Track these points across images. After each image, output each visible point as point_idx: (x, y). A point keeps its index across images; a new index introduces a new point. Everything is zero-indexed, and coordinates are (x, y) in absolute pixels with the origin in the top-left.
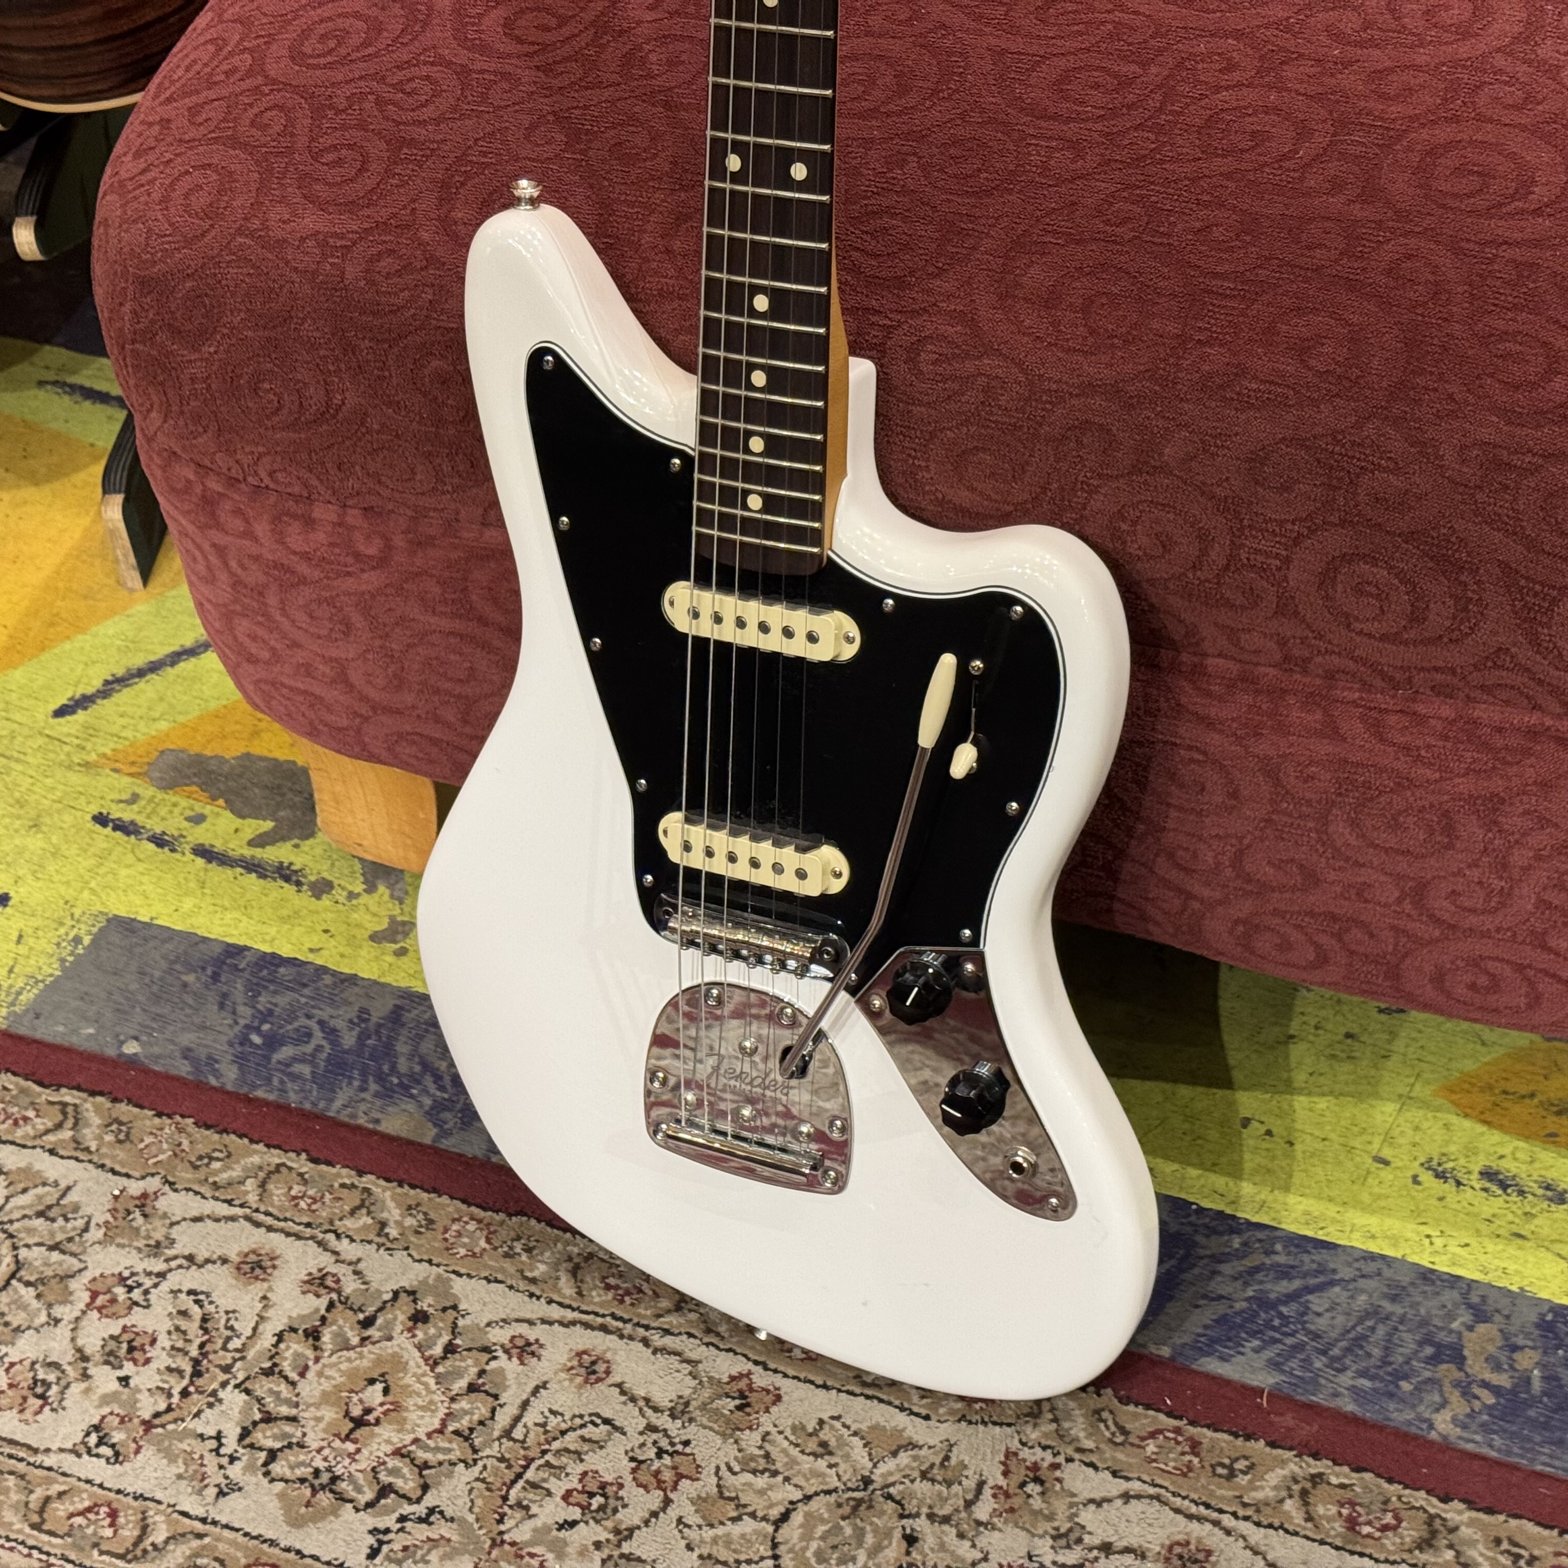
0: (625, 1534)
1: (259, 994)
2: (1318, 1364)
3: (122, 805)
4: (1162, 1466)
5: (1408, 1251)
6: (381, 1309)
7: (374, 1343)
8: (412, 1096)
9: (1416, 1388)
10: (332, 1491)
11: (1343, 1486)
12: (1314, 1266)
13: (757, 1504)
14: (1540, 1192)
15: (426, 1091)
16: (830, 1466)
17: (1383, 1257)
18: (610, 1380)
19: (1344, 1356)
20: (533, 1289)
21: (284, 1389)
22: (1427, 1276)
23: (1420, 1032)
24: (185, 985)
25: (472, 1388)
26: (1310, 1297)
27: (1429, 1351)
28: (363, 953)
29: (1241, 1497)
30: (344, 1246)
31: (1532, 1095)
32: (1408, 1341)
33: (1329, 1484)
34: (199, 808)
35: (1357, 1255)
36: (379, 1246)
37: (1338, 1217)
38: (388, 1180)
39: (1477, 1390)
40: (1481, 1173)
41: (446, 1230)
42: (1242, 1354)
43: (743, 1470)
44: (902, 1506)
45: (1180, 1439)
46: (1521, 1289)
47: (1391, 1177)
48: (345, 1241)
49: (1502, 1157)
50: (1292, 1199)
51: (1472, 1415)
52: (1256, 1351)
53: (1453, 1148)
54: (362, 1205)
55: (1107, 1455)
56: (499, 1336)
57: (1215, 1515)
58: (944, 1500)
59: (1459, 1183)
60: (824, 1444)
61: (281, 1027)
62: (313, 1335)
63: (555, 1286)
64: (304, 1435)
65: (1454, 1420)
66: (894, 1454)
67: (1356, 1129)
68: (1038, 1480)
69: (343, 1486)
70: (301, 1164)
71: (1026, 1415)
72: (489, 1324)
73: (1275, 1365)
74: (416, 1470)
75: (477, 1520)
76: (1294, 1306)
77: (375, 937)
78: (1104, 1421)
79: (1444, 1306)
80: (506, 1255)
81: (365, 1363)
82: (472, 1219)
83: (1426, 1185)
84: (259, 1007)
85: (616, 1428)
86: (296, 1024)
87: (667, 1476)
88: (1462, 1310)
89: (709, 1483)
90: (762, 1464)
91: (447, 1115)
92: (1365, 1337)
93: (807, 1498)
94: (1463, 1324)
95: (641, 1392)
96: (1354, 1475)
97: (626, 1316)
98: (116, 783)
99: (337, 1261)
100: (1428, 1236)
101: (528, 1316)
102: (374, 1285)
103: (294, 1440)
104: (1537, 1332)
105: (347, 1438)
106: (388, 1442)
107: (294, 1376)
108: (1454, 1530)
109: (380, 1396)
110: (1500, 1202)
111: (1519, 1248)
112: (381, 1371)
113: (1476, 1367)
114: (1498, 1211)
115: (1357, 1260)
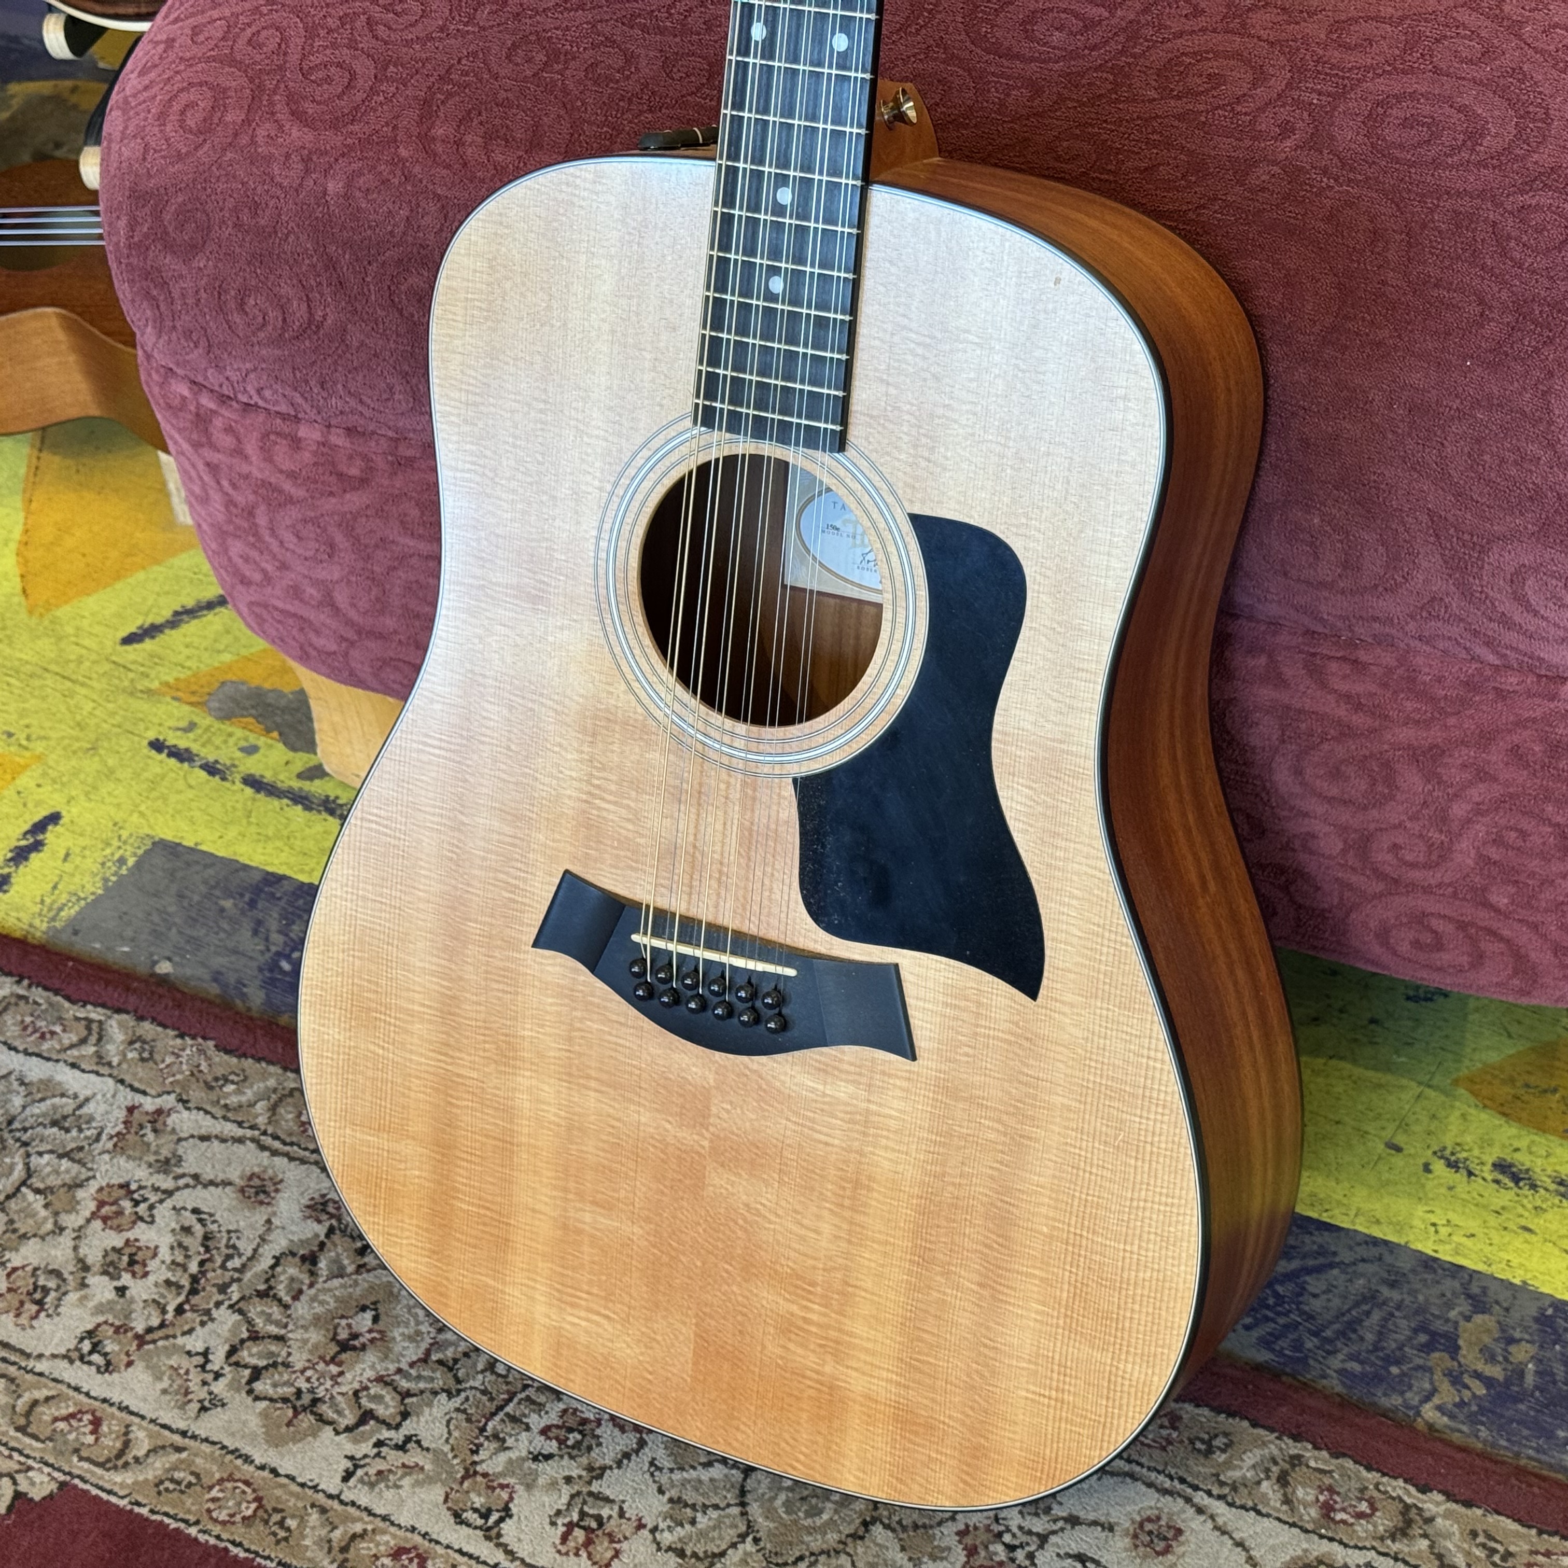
0: (597, 1472)
1: (294, 923)
2: (1309, 1345)
3: (179, 733)
4: (1143, 1439)
5: (1411, 1238)
7: (369, 1271)
9: (1405, 1374)
10: (312, 1413)
11: (1320, 1471)
12: (1315, 1247)
14: (1553, 1187)
17: (1386, 1243)
19: (1337, 1338)
21: (276, 1311)
22: (1429, 1263)
24: (222, 910)
26: (1308, 1278)
27: (1423, 1338)
29: (1217, 1475)
31: (1555, 1091)
32: (1404, 1326)
33: (1308, 1467)
34: (253, 739)
35: (1359, 1239)
37: (1345, 1201)
39: (1467, 1379)
40: (1494, 1165)
42: (1236, 1331)
46: (1524, 1282)
47: (1401, 1163)
49: (1517, 1150)
51: (1462, 1404)
52: (1247, 1328)
53: (1468, 1139)
57: (1189, 1491)
59: (1470, 1174)
62: (311, 1260)
64: (289, 1354)
65: (1442, 1409)
67: (1371, 1114)
69: (324, 1409)
73: (1266, 1343)
74: (398, 1398)
75: (452, 1450)
76: (1291, 1286)
79: (1443, 1295)
81: (358, 1291)
83: (1436, 1173)
84: (292, 935)
88: (1461, 1300)
92: (1360, 1321)
94: (1461, 1313)
96: (1332, 1460)
98: (175, 711)
100: (1434, 1225)
103: (280, 1360)
104: (1535, 1326)
105: (333, 1360)
106: (373, 1367)
107: (287, 1299)
108: (1430, 1520)
109: (369, 1323)
110: (1510, 1194)
111: (1527, 1242)
112: (373, 1299)
113: (1470, 1357)
114: (1507, 1204)
115: (1359, 1244)
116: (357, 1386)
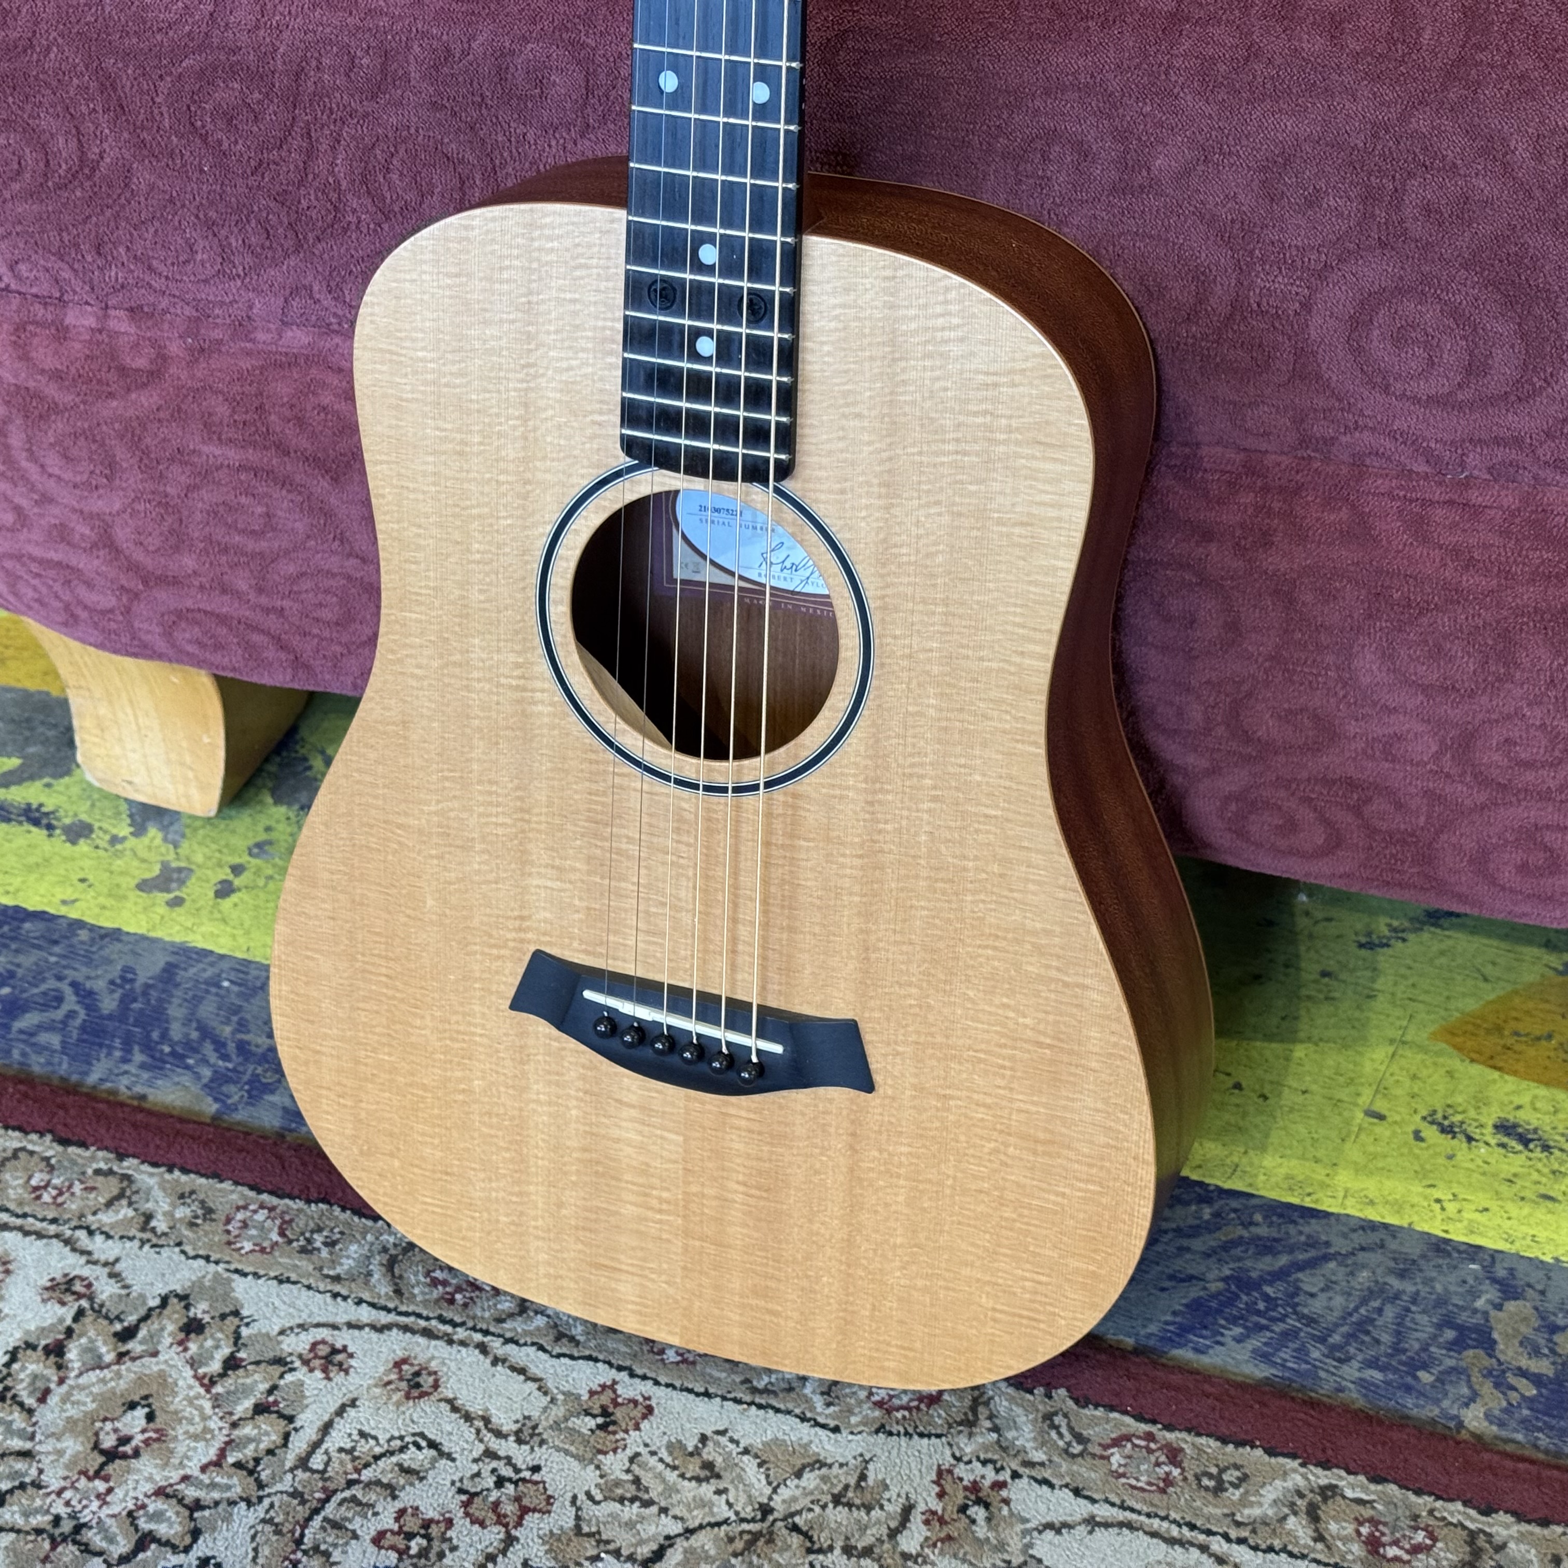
2: (1316, 1354)
4: (1134, 1482)
5: (1415, 1218)
6: (145, 1318)
7: (133, 1359)
8: (187, 1067)
9: (1438, 1380)
10: (75, 1542)
11: (1360, 1502)
12: (1303, 1238)
13: (623, 1540)
15: (205, 1061)
16: (719, 1492)
17: (1386, 1226)
18: (435, 1396)
19: (1347, 1343)
20: (337, 1288)
21: (17, 1418)
22: (1440, 1247)
23: (1410, 968)
25: (260, 1409)
26: (1300, 1275)
27: (1450, 1334)
28: (129, 905)
29: (1233, 1514)
30: (98, 1245)
31: (1550, 1037)
32: (1424, 1324)
33: (1344, 1497)
35: (1352, 1223)
36: (143, 1242)
37: (1327, 1180)
38: (155, 1165)
39: (1512, 1379)
40: (1496, 1127)
41: (228, 1221)
42: (1222, 1344)
43: (606, 1499)
44: (810, 1539)
45: (1153, 1446)
46: (1557, 1259)
47: (1388, 1133)
48: (99, 1238)
49: (1519, 1107)
50: (1269, 1161)
51: (1509, 1410)
52: (1239, 1340)
53: (1459, 1099)
54: (121, 1195)
55: (1063, 1469)
56: (297, 1344)
57: (1202, 1537)
58: (863, 1529)
59: (1470, 1139)
60: (708, 1466)
61: (24, 991)
62: (56, 1351)
63: (367, 1283)
64: (41, 1471)
65: (1488, 1416)
66: (799, 1475)
67: (1341, 1080)
68: (978, 1501)
69: (94, 1538)
70: (45, 1146)
71: (960, 1424)
72: (282, 1332)
73: (1264, 1356)
74: (187, 1513)
76: (1281, 1286)
77: (144, 886)
78: (1057, 1428)
79: (1465, 1282)
80: (303, 1250)
81: (122, 1385)
82: (262, 1207)
83: (1431, 1141)
85: (441, 1454)
86: (43, 987)
87: (509, 1508)
88: (1487, 1286)
89: (563, 1517)
90: (631, 1491)
91: (232, 1088)
92: (1370, 1321)
93: (689, 1532)
94: (1489, 1302)
95: (476, 1408)
96: (1373, 1487)
97: (458, 1319)
99: (88, 1262)
100: (1438, 1201)
101: (331, 1319)
102: (136, 1290)
103: (27, 1480)
105: (97, 1474)
106: (150, 1479)
107: (30, 1401)
108: (1501, 1548)
109: (143, 1422)
110: (1521, 1159)
111: (1550, 1212)
112: (144, 1392)
113: (1510, 1353)
114: (1520, 1170)
115: (1354, 1231)
116: (130, 1506)
